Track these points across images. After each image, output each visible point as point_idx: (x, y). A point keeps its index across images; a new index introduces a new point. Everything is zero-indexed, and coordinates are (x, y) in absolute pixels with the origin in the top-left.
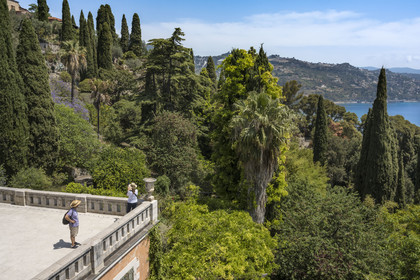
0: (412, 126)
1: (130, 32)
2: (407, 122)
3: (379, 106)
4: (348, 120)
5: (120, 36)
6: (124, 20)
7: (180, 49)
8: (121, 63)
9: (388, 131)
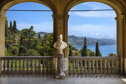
0: (92, 52)
1: (13, 26)
2: (91, 51)
3: (85, 47)
4: (76, 51)
5: (9, 27)
6: (11, 22)
7: (32, 32)
8: (10, 35)
9: (88, 53)
